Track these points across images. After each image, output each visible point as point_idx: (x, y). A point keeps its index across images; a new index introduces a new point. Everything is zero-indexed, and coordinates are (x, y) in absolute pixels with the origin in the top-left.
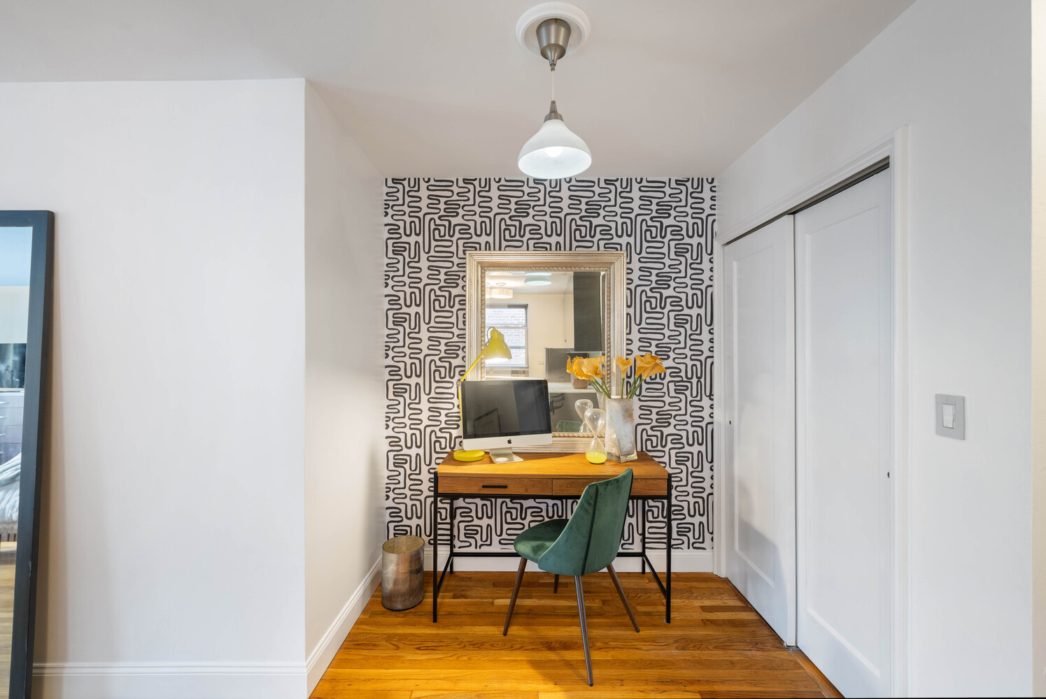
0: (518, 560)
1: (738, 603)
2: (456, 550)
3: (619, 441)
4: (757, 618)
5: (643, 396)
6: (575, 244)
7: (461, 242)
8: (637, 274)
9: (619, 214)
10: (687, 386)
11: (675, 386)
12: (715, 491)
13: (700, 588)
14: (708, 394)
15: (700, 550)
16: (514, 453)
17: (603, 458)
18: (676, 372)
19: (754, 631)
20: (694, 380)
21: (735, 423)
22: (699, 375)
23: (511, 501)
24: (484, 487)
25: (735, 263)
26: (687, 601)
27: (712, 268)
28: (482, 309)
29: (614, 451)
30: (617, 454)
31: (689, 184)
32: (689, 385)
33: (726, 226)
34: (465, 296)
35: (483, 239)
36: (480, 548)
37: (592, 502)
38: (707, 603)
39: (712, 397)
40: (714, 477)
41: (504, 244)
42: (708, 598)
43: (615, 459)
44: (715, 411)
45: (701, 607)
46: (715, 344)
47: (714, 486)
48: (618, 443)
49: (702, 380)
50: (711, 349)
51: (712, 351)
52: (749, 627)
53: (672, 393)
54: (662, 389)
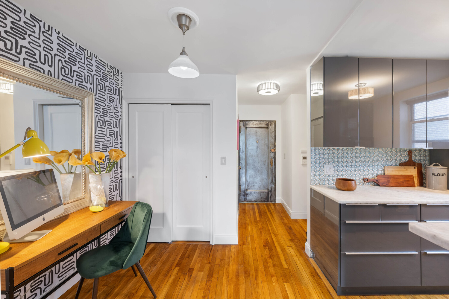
4: (154, 244)
6: (61, 77)
9: (86, 70)
19: (160, 246)
21: (136, 177)
25: (137, 113)
27: (121, 111)
31: (114, 70)
33: (129, 96)
39: (121, 168)
44: (123, 174)
50: (121, 147)
54: (104, 167)
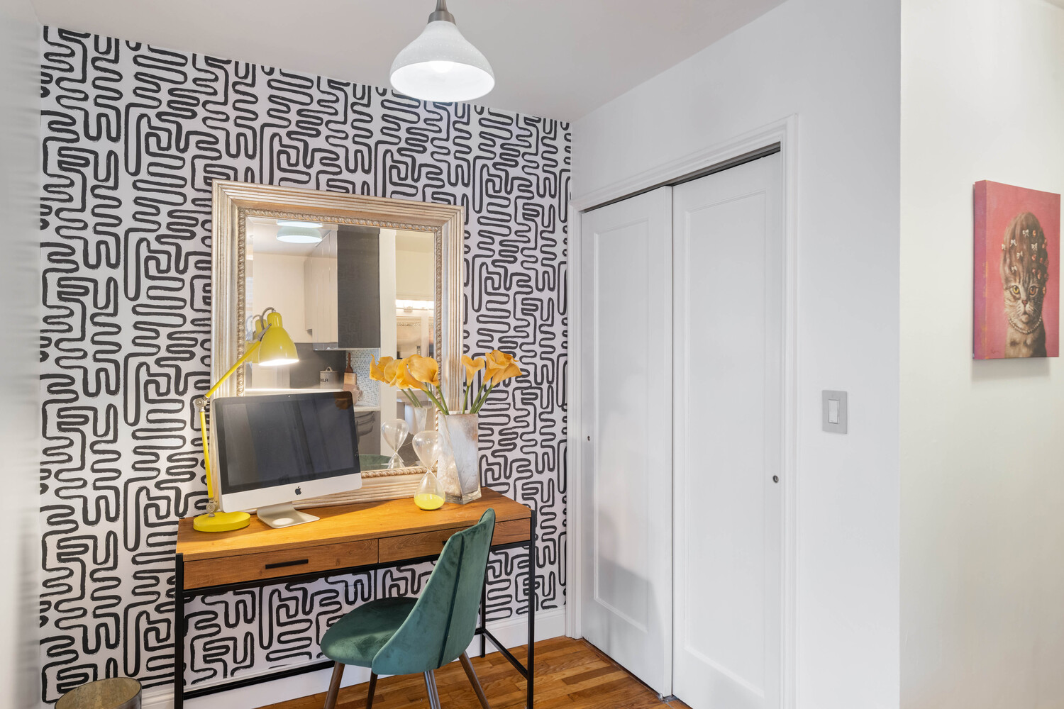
0: (329, 672)
1: (601, 665)
2: (188, 688)
3: (460, 473)
4: (626, 675)
5: (482, 410)
6: (390, 188)
7: (200, 164)
8: (475, 239)
9: (452, 152)
10: (536, 394)
11: (523, 394)
12: (569, 529)
13: (556, 658)
14: (560, 403)
15: (550, 609)
16: (298, 509)
17: (439, 501)
18: (522, 376)
19: (626, 692)
20: (545, 386)
21: (595, 439)
22: (550, 379)
23: (288, 588)
24: (268, 567)
25: (596, 236)
26: (545, 677)
27: (566, 239)
28: (239, 278)
29: (454, 489)
30: (457, 493)
31: (540, 125)
32: (538, 392)
33: (583, 189)
34: (210, 255)
35: (242, 163)
36: (232, 674)
37: (456, 560)
38: (569, 673)
39: (565, 407)
40: (568, 511)
41: (278, 175)
42: (568, 667)
43: (456, 500)
44: (569, 425)
45: (564, 680)
46: (570, 339)
47: (569, 523)
48: (459, 477)
49: (554, 385)
50: (565, 345)
51: (566, 348)
52: (621, 688)
53: (519, 405)
54: (506, 399)
